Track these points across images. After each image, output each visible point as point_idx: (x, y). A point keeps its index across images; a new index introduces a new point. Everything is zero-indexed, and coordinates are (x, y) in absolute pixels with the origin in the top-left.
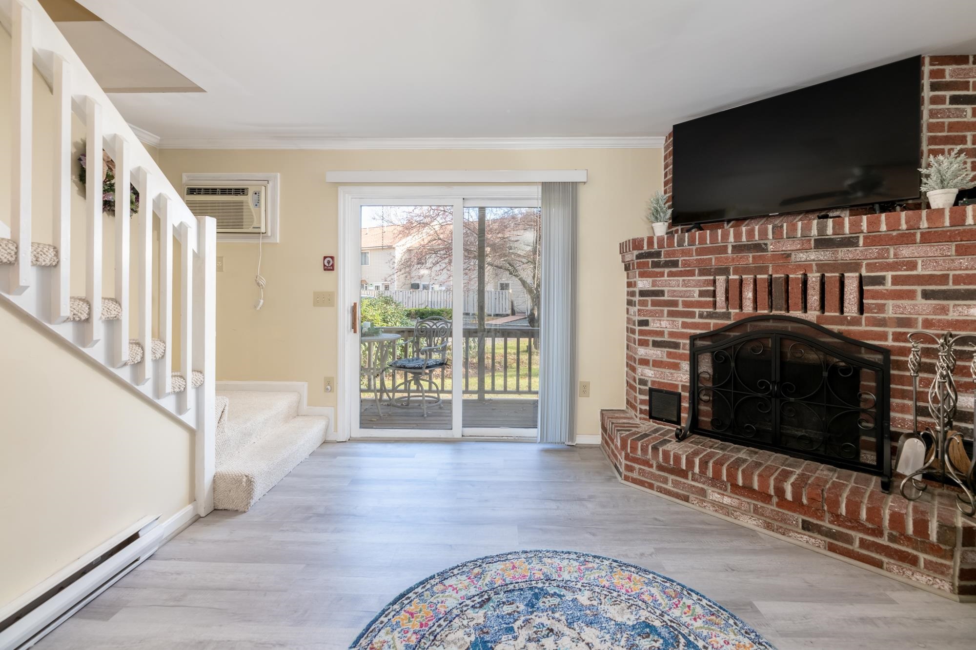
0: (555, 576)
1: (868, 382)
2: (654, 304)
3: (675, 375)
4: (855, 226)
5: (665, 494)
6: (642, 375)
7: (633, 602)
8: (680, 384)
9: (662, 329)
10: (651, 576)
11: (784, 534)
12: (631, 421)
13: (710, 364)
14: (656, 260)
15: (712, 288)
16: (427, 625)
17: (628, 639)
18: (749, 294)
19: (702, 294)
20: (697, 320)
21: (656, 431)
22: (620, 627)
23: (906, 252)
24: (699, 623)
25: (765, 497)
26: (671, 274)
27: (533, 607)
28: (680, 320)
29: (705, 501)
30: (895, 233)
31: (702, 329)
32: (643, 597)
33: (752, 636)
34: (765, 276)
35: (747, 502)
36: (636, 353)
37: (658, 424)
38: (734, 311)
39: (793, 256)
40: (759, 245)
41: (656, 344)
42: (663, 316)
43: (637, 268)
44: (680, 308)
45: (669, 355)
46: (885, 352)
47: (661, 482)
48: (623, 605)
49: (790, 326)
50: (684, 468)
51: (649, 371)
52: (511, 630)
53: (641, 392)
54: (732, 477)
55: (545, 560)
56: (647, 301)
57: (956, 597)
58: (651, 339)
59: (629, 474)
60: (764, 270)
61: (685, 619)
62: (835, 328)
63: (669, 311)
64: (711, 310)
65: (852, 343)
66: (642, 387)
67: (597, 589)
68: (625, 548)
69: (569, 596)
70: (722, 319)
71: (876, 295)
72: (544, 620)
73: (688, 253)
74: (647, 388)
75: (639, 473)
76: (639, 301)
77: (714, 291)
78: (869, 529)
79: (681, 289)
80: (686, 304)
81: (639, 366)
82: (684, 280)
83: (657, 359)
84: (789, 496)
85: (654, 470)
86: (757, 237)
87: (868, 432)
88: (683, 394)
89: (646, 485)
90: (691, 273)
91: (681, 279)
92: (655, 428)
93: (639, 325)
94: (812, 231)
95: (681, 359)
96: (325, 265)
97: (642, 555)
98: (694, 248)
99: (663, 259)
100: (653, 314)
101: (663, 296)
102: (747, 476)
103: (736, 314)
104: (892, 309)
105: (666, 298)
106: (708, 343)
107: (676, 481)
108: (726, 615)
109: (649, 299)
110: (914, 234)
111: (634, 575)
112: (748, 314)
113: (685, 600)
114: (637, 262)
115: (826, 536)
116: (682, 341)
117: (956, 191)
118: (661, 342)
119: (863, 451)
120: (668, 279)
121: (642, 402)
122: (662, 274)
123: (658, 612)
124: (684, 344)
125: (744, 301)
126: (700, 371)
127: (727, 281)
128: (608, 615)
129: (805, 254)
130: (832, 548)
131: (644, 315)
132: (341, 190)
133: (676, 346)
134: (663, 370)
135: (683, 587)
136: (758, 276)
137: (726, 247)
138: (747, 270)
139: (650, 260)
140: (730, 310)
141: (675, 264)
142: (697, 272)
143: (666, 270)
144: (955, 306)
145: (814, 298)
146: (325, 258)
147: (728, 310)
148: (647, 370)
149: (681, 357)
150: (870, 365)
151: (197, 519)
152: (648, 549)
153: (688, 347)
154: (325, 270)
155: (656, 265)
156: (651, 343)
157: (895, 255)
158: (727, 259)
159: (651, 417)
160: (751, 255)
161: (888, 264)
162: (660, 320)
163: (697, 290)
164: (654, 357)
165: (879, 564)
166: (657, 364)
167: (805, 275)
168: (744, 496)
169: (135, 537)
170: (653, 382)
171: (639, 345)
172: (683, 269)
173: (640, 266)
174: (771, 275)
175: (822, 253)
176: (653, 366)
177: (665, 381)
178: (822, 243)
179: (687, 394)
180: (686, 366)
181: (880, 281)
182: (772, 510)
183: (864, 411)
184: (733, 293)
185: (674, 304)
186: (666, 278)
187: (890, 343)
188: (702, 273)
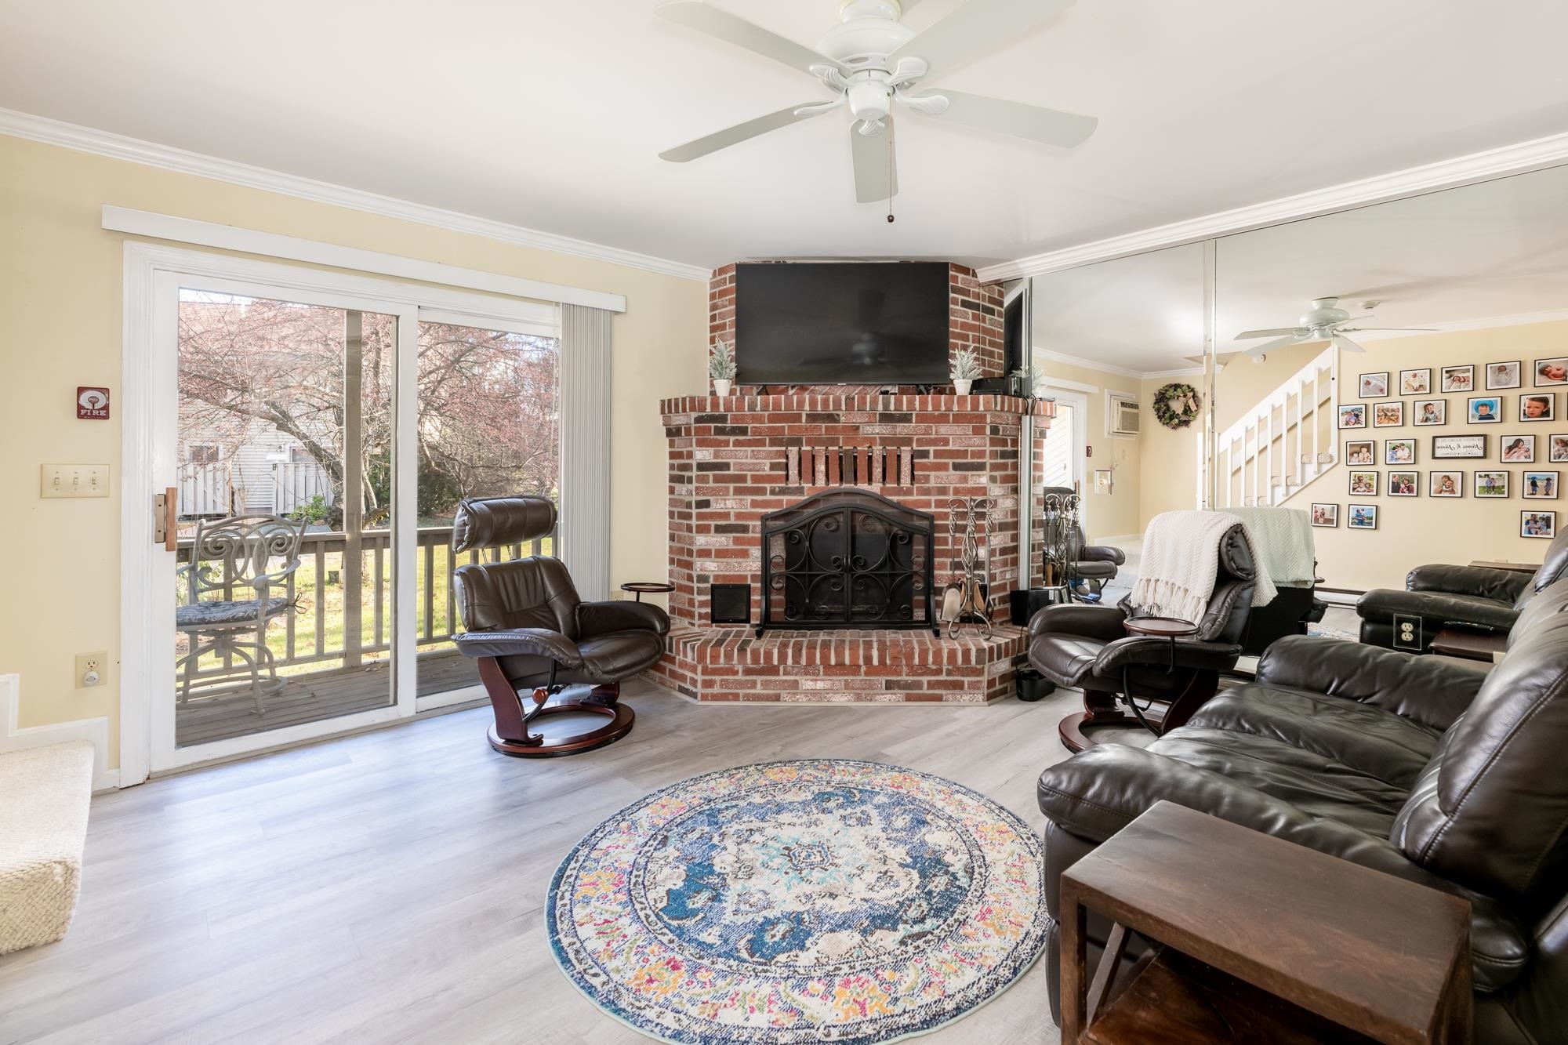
0: (713, 796)
1: (919, 547)
2: (717, 479)
3: (744, 564)
4: (911, 403)
5: (754, 700)
6: (701, 570)
7: (800, 785)
8: (749, 574)
9: (727, 511)
10: (798, 763)
11: (871, 700)
12: (689, 631)
13: (783, 547)
14: (720, 425)
15: (784, 461)
16: (621, 882)
17: (817, 808)
18: (821, 467)
19: (773, 467)
20: (768, 497)
21: (727, 634)
22: (804, 803)
23: (944, 430)
24: (858, 777)
25: (854, 669)
26: (737, 444)
27: (717, 823)
28: (749, 498)
29: (797, 694)
30: (936, 413)
31: (774, 507)
32: (804, 779)
33: (897, 769)
34: (836, 448)
35: (839, 680)
36: (692, 543)
37: (723, 627)
38: (807, 486)
39: (861, 429)
40: (832, 415)
41: (719, 529)
42: (728, 494)
43: (695, 435)
44: (749, 484)
45: (736, 541)
46: (930, 518)
47: (748, 688)
48: (793, 790)
49: (858, 501)
50: (775, 662)
51: (711, 564)
52: (714, 846)
53: (700, 592)
54: (825, 658)
55: (689, 788)
56: (708, 476)
57: (986, 703)
58: (713, 523)
59: (709, 691)
60: (835, 442)
61: (846, 779)
62: (895, 499)
63: (735, 488)
64: (783, 485)
65: (908, 512)
66: (702, 585)
67: (762, 789)
68: (754, 755)
69: (742, 804)
70: (795, 494)
71: (925, 467)
72: (736, 827)
73: (760, 419)
74: (709, 585)
75: (721, 686)
76: (697, 476)
77: (787, 464)
78: (933, 670)
79: (749, 461)
80: (755, 479)
81: (698, 559)
82: (753, 451)
83: (721, 548)
84: (875, 662)
85: (740, 677)
86: (831, 408)
87: (919, 593)
88: (753, 585)
89: (730, 697)
90: (761, 443)
91: (749, 449)
92: (721, 633)
93: (697, 508)
94: (878, 405)
95: (749, 544)
96: (80, 407)
97: (774, 754)
98: (766, 413)
99: (729, 424)
100: (715, 492)
101: (729, 469)
102: (839, 654)
103: (810, 488)
104: (935, 479)
105: (732, 472)
106: (782, 523)
107: (766, 681)
108: (872, 765)
109: (710, 473)
110: (949, 415)
111: (784, 768)
112: (821, 488)
113: (837, 768)
114: (695, 428)
115: (904, 688)
116: (751, 523)
117: (971, 381)
118: (726, 526)
119: (915, 610)
120: (734, 449)
121: (702, 604)
122: (727, 444)
123: (825, 783)
124: (754, 526)
125: (816, 474)
126: (772, 555)
127: (800, 452)
128: (787, 801)
129: (871, 427)
130: (909, 698)
131: (704, 494)
132: (129, 245)
133: (745, 529)
134: (730, 560)
135: (829, 760)
136: (830, 448)
137: (800, 415)
138: (819, 441)
139: (713, 425)
140: (803, 485)
141: (743, 431)
142: (767, 441)
143: (732, 439)
144: (972, 475)
145: (877, 471)
147: (800, 484)
148: (708, 563)
149: (751, 542)
150: (920, 531)
152: (777, 748)
153: (759, 529)
154: (80, 416)
155: (720, 431)
156: (713, 529)
157: (936, 432)
158: (800, 428)
159: (713, 621)
160: (823, 425)
161: (931, 440)
162: (725, 500)
163: (768, 462)
164: (718, 546)
165: (939, 698)
166: (721, 553)
167: (870, 448)
168: (836, 675)
170: (716, 577)
171: (697, 532)
172: (751, 438)
173: (698, 431)
174: (842, 448)
175: (885, 427)
176: (716, 556)
177: (731, 573)
178: (886, 418)
179: (759, 585)
180: (756, 552)
181: (925, 454)
182: (861, 681)
183: (916, 573)
184: (807, 465)
185: (742, 479)
186: (731, 447)
187: (933, 510)
188: (772, 444)
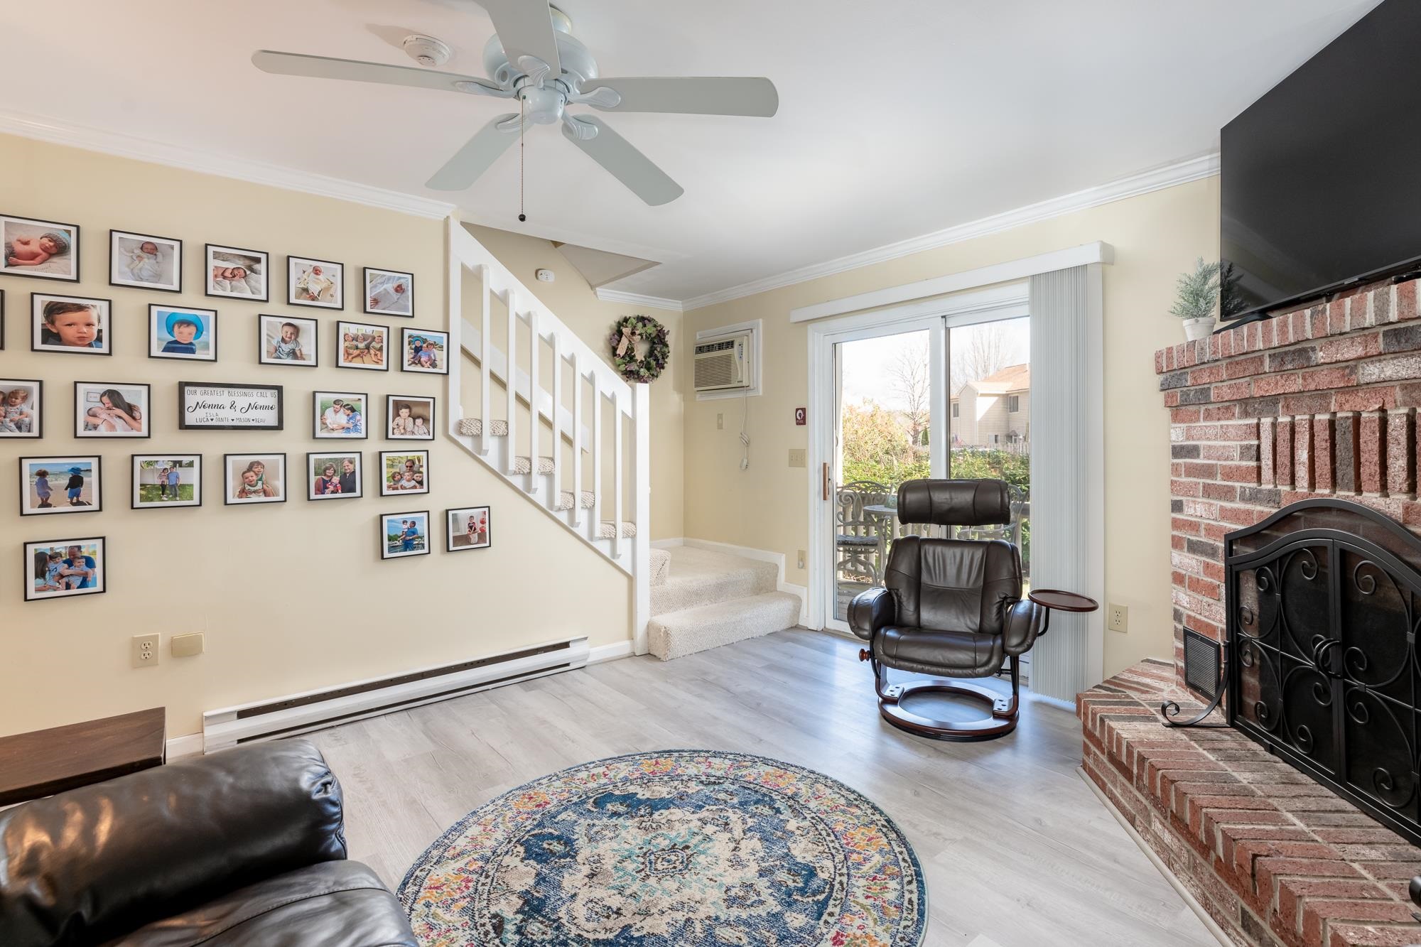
0: (802, 799)
2: (1188, 471)
3: (1212, 606)
5: (1115, 803)
6: (1176, 603)
8: (1218, 624)
9: (1197, 520)
11: (1222, 926)
13: (1254, 595)
14: (1184, 389)
15: (1256, 442)
18: (1303, 454)
19: (1243, 453)
20: (1237, 504)
26: (1208, 417)
28: (1218, 504)
29: (1148, 831)
31: (1242, 522)
34: (1326, 417)
37: (1196, 698)
38: (1283, 489)
39: (1360, 372)
40: (1305, 351)
41: (1191, 547)
42: (1197, 495)
43: (1168, 405)
44: (1218, 481)
45: (1205, 568)
49: (1361, 525)
51: (1185, 596)
53: (1176, 634)
54: (1166, 793)
56: (1181, 465)
58: (1185, 536)
60: (1323, 403)
63: (1204, 486)
64: (1254, 485)
66: (1177, 625)
70: (1267, 503)
73: (1217, 374)
74: (1182, 628)
75: (1094, 761)
76: (1172, 465)
77: (1259, 449)
79: (1220, 443)
80: (1225, 473)
81: (1173, 586)
82: (1222, 427)
83: (1193, 575)
84: (1221, 851)
85: (1106, 759)
86: (1291, 338)
88: (1221, 643)
89: (1100, 782)
90: (1229, 414)
91: (1219, 424)
93: (1173, 511)
94: (1367, 316)
95: (1217, 578)
96: (797, 419)
98: (1223, 363)
99: (1191, 387)
100: (1187, 490)
101: (1198, 456)
102: (1179, 797)
103: (1287, 493)
105: (1201, 460)
106: (1249, 550)
109: (1183, 462)
112: (1303, 496)
114: (1165, 395)
116: (1216, 543)
118: (1197, 543)
120: (1204, 424)
121: (1177, 653)
122: (1197, 417)
124: (1219, 550)
125: (1297, 468)
126: (1242, 604)
127: (1274, 425)
129: (1378, 364)
131: (1178, 492)
132: (810, 327)
133: (1212, 552)
134: (1200, 597)
136: (1316, 417)
137: (1261, 360)
138: (1299, 405)
139: (1178, 391)
140: (1280, 487)
141: (1206, 396)
142: (1237, 410)
143: (1203, 409)
145: (1398, 466)
146: (797, 410)
147: (1276, 486)
148: (1182, 595)
149: (1216, 573)
151: (633, 655)
153: (1223, 555)
154: (797, 424)
155: (1185, 398)
156: (1185, 545)
158: (1268, 382)
159: (1188, 683)
160: (1299, 373)
162: (1195, 503)
163: (1237, 446)
164: (1190, 572)
166: (1193, 584)
167: (1382, 410)
168: (1183, 836)
169: (565, 645)
170: (1188, 618)
171: (1172, 546)
172: (1220, 405)
173: (1168, 401)
174: (1335, 413)
175: (1404, 361)
176: (1189, 587)
177: (1202, 617)
178: (1395, 340)
180: (1223, 591)
182: (1211, 874)
184: (1283, 452)
185: (1211, 472)
186: (1201, 423)
188: (1243, 412)
